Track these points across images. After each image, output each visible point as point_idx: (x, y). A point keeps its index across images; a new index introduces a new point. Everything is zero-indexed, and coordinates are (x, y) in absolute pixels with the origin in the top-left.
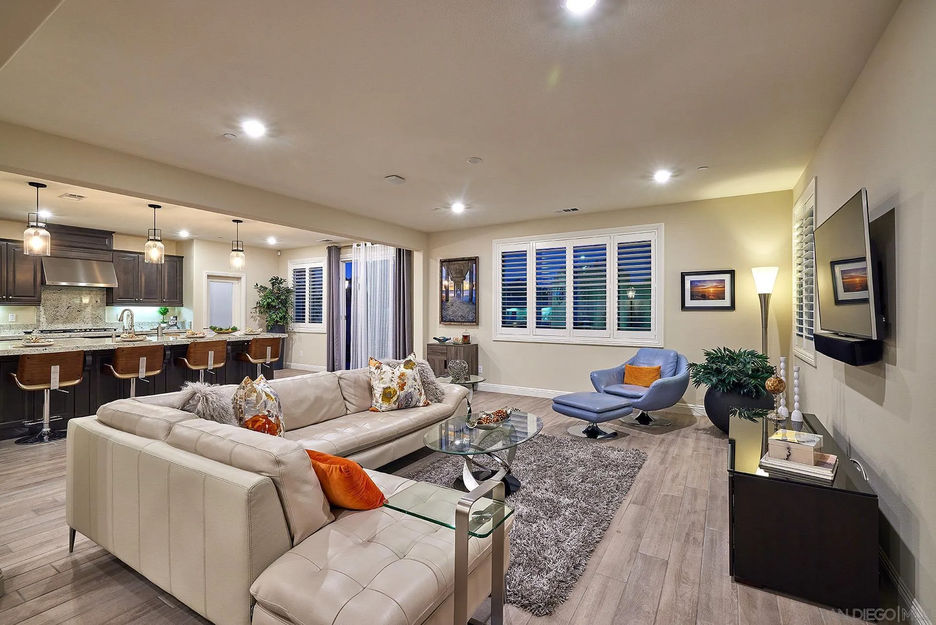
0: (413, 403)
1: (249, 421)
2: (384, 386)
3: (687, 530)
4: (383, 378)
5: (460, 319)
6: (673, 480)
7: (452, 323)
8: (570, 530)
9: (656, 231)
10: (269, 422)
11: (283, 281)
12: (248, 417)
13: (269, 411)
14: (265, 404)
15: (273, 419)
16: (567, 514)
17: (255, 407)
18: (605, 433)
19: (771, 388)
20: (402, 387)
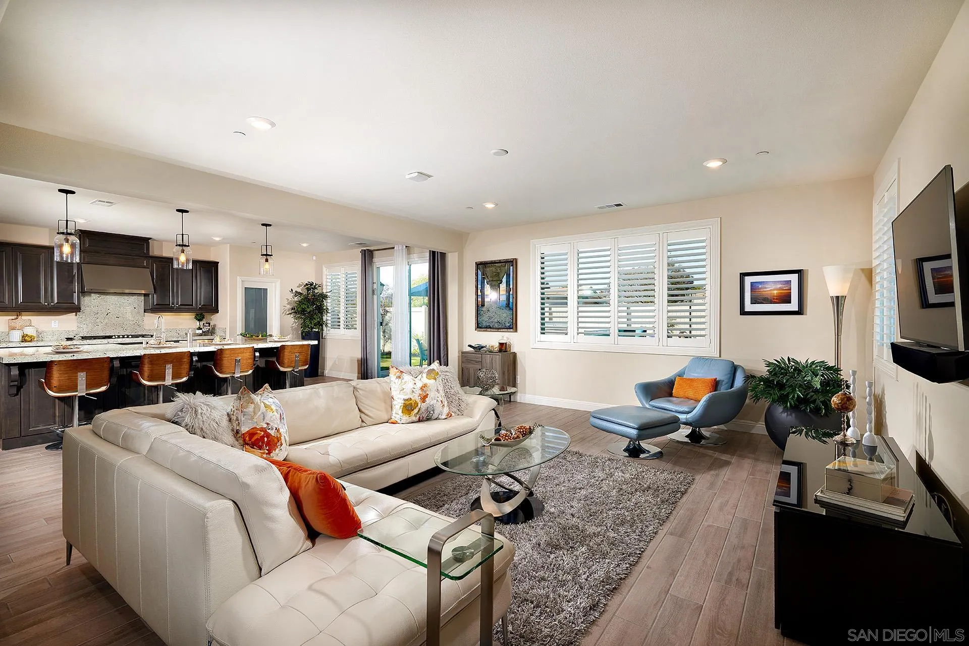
0: (435, 416)
1: (246, 433)
2: (406, 397)
3: (730, 569)
4: (403, 389)
5: (496, 326)
6: (721, 508)
7: (488, 330)
8: (591, 563)
9: (711, 227)
10: (268, 435)
11: (317, 286)
12: (244, 429)
13: (268, 424)
14: (264, 416)
15: (272, 432)
16: (591, 544)
17: (252, 418)
18: (649, 452)
19: (838, 406)
20: (424, 398)
